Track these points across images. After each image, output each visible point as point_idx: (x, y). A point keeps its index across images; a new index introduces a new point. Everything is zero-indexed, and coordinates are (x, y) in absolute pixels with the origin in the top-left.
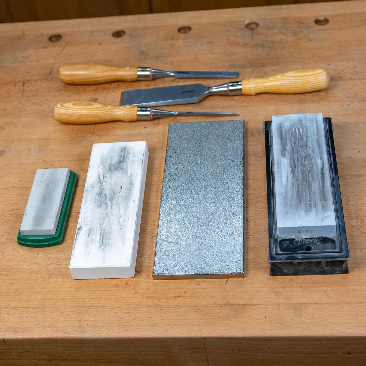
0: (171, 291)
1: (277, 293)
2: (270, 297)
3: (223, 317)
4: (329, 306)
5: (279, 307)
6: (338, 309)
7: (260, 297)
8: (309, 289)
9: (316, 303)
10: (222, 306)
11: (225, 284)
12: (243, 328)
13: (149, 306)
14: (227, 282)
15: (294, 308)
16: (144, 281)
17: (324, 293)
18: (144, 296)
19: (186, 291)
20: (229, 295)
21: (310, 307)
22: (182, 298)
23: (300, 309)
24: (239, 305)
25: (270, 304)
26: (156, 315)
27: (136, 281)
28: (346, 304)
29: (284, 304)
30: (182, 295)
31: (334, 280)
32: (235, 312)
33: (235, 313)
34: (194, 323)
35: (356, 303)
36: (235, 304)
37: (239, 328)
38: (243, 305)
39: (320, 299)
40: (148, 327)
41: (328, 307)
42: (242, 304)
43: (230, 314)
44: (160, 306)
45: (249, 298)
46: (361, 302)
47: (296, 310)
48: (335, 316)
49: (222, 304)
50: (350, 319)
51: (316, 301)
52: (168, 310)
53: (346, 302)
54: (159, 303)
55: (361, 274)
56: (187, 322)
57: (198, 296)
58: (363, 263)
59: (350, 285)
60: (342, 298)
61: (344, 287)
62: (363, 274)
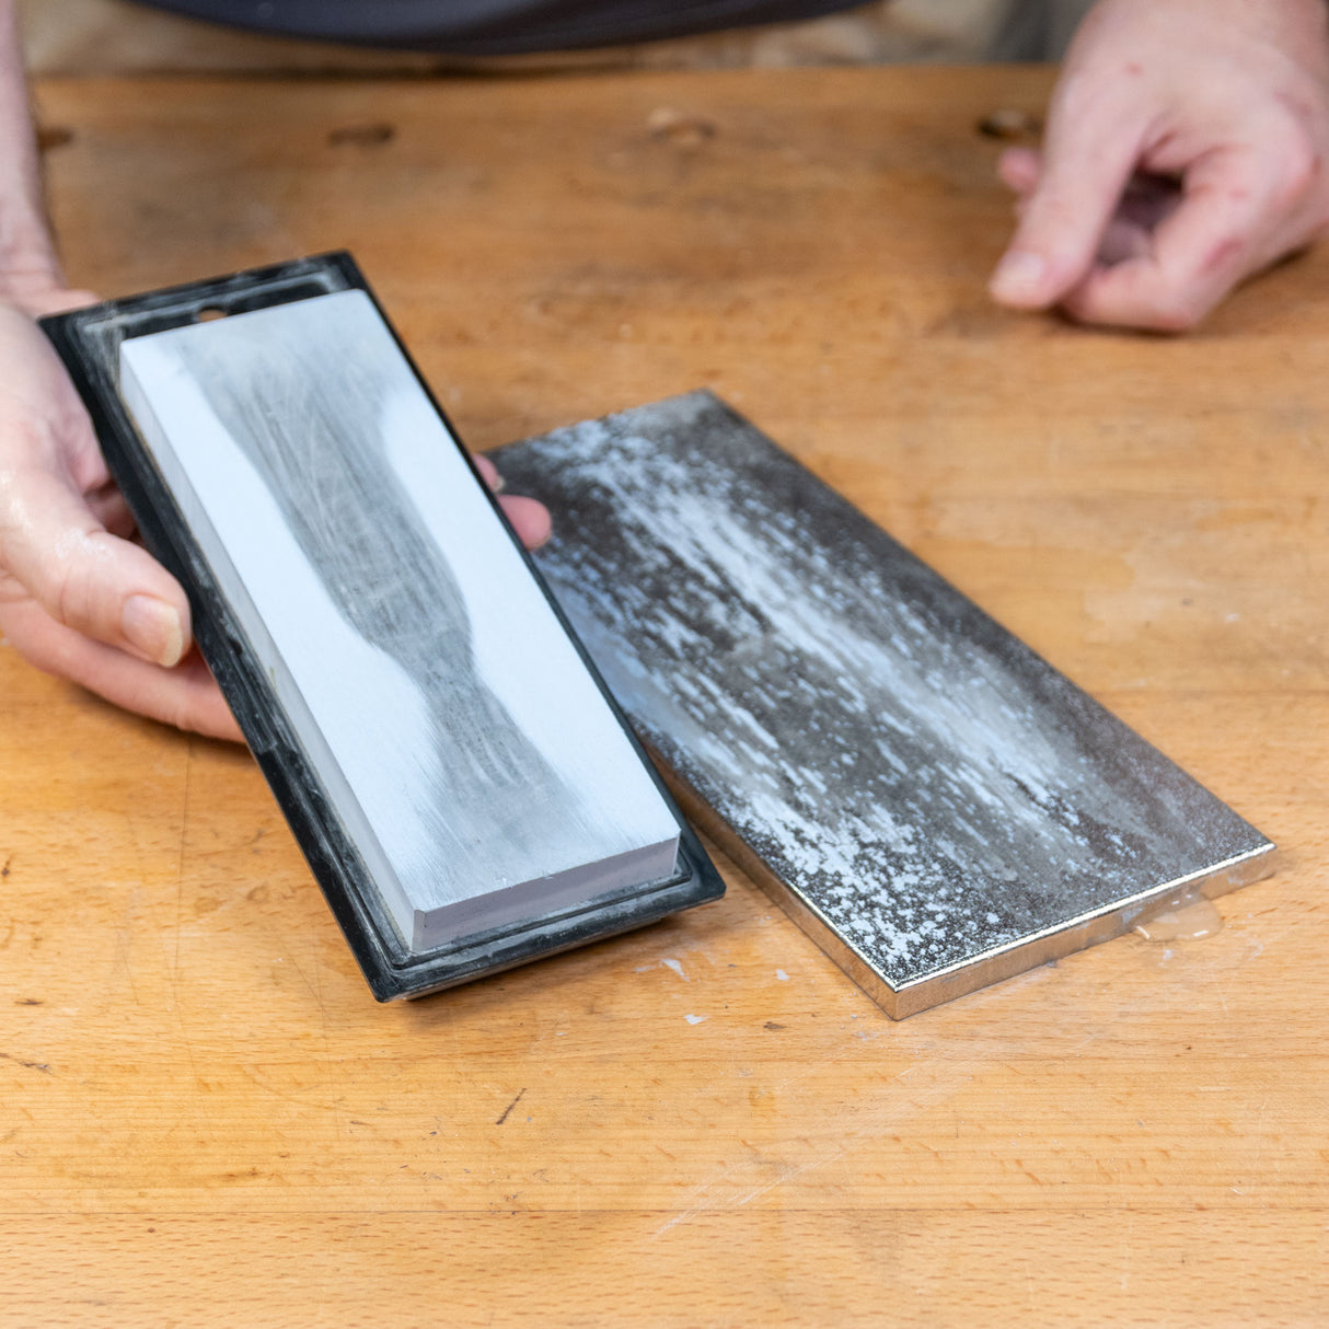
0: (210, 1151)
1: (770, 1163)
2: (733, 1178)
3: (478, 1267)
4: (1039, 1221)
5: (779, 1222)
6: (1083, 1234)
7: (678, 1178)
8: (936, 1150)
9: (971, 1207)
10: (476, 1215)
11: (499, 1123)
12: (582, 1314)
13: (84, 1214)
14: (511, 1114)
16: (69, 1105)
17: (1012, 1167)
18: (60, 1172)
19: (289, 1150)
20: (514, 1172)
21: (941, 1224)
22: (264, 1181)
23: (886, 1232)
24: (568, 1214)
25: (729, 1212)
26: (118, 1253)
27: (23, 1105)
28: (1129, 1213)
29: (804, 1210)
30: (266, 1169)
31: (1068, 1113)
32: (546, 1244)
33: (542, 1248)
34: (324, 1289)
35: (1177, 1210)
36: (548, 1208)
37: (562, 1312)
38: (588, 1214)
39: (994, 1190)
40: (68, 1307)
41: (1036, 1225)
42: (584, 1208)
43: (520, 1251)
44: (148, 1216)
45: (620, 1184)
46: (1206, 1206)
47: (865, 1235)
48: (1072, 1263)
49: (476, 1208)
50: (1148, 1280)
51: (972, 1200)
52: (184, 1234)
53: (1129, 1204)
54: (142, 1202)
55: (1202, 1089)
56: (287, 1284)
57: (355, 1173)
58: (1211, 1041)
59: (1146, 1135)
60: (1108, 1189)
61: (1120, 1141)
62: (1212, 1089)
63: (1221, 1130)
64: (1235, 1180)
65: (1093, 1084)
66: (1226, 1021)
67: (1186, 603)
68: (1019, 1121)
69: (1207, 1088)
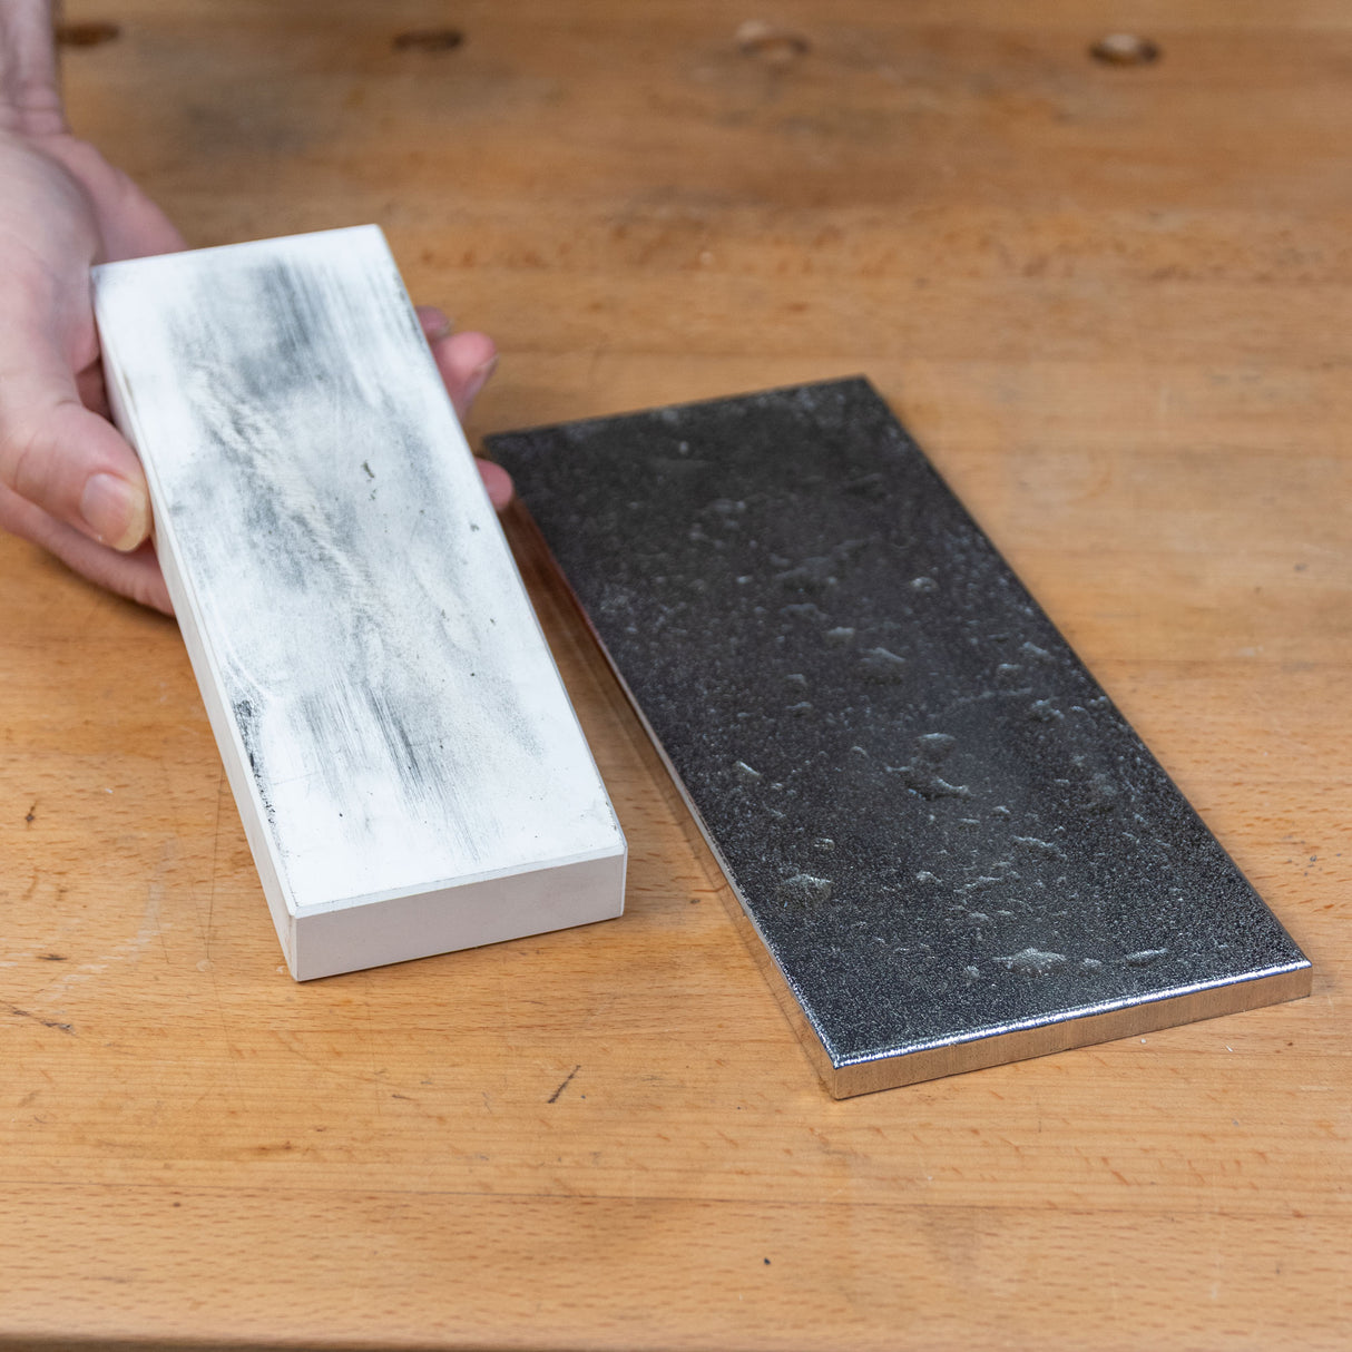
0: (241, 1122)
1: (840, 1153)
2: (798, 1168)
3: (525, 1254)
4: (1125, 1224)
5: (848, 1217)
6: (1172, 1238)
7: (741, 1165)
8: (1017, 1144)
9: (1053, 1207)
10: (524, 1199)
11: (551, 1101)
12: (633, 1308)
13: (105, 1185)
14: (564, 1092)
15: (931, 1225)
16: (92, 1068)
17: (1098, 1165)
18: (82, 1140)
19: (326, 1123)
20: (566, 1154)
21: (1020, 1224)
22: (297, 1156)
23: (961, 1230)
24: (622, 1201)
25: (794, 1204)
26: (140, 1228)
27: (43, 1067)
28: (1222, 1218)
29: (874, 1204)
30: (300, 1143)
31: (1159, 1109)
32: (598, 1232)
33: (594, 1236)
34: (360, 1273)
35: (1272, 1216)
36: (601, 1193)
37: (613, 1305)
38: (643, 1201)
39: (1076, 1189)
40: (87, 1284)
41: (1121, 1228)
42: (640, 1195)
43: (569, 1239)
44: (173, 1189)
45: (679, 1171)
46: (1303, 1213)
47: (939, 1233)
48: (1159, 1269)
49: (526, 1191)
50: (1239, 1290)
51: (1055, 1199)
52: (212, 1209)
53: (1221, 1208)
54: (167, 1175)
55: (1303, 1088)
56: (321, 1267)
57: (396, 1150)
58: (1314, 1037)
59: (1243, 1135)
60: (1200, 1191)
61: (1213, 1141)
62: (1315, 1088)
63: (1323, 1133)
64: (1335, 1187)
65: (1187, 1080)
66: (1330, 1016)
67: (1298, 568)
68: (1106, 1117)
69: (1309, 1087)
